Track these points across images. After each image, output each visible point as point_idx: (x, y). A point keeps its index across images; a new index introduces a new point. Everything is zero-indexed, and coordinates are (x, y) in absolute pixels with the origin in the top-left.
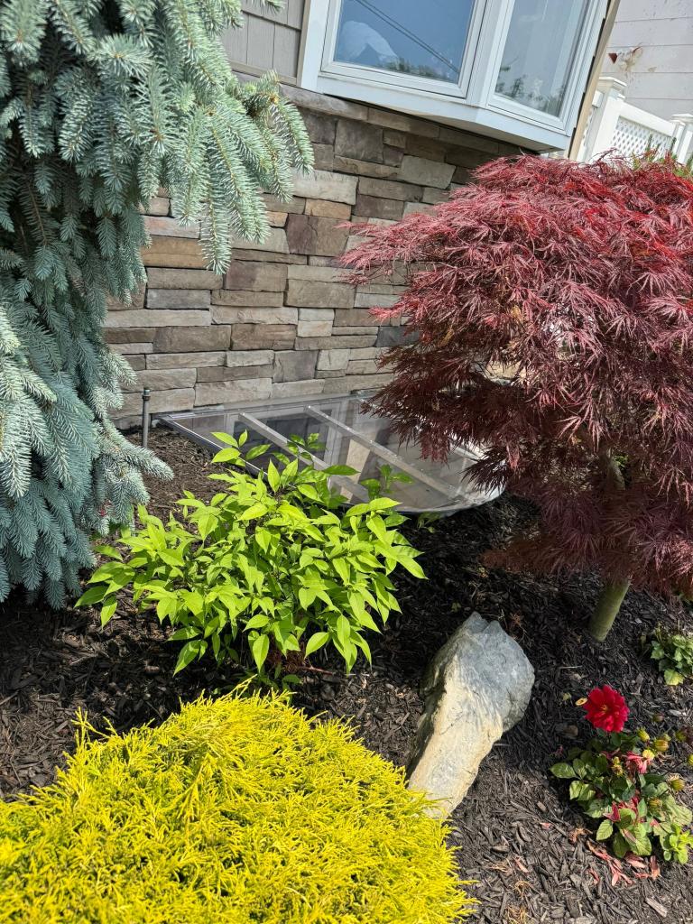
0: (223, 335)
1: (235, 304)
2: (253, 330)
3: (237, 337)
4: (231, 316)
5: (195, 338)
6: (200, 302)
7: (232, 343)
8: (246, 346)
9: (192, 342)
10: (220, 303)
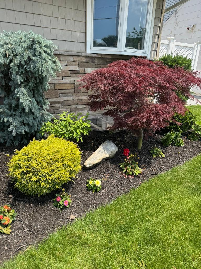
0: (75, 102)
1: (77, 95)
2: (82, 101)
3: (78, 102)
4: (77, 98)
5: (70, 103)
6: (70, 95)
7: (77, 103)
8: (81, 104)
9: (69, 104)
10: (74, 95)
